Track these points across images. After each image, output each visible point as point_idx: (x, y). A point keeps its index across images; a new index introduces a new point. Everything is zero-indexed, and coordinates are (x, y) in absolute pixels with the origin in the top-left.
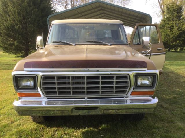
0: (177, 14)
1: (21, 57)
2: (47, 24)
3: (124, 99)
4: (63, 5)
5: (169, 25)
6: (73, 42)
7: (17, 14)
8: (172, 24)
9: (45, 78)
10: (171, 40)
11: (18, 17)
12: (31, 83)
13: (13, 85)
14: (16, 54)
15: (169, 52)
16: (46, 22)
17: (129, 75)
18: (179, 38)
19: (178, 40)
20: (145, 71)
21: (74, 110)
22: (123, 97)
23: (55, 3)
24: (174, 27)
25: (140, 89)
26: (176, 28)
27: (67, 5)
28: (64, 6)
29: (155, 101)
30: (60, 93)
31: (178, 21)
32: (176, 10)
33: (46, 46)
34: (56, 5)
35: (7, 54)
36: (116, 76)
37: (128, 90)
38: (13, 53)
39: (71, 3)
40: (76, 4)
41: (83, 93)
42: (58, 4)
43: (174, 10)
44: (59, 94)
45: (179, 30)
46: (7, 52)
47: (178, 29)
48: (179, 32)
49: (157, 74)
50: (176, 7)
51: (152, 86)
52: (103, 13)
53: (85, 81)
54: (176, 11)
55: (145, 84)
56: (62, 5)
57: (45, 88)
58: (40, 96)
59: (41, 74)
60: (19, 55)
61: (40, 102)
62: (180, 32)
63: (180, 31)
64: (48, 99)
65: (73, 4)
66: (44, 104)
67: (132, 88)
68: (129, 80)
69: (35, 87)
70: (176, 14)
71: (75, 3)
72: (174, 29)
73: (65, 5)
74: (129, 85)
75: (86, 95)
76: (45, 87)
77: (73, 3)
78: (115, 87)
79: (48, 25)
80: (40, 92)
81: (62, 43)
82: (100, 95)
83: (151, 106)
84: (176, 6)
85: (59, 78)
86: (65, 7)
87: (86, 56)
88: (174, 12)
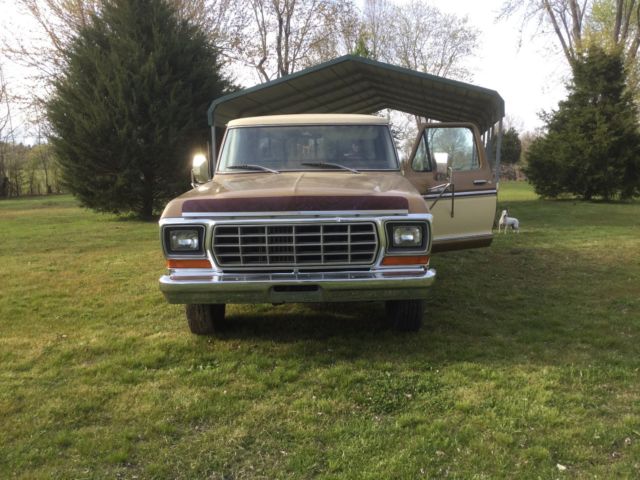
0: (605, 83)
1: (132, 218)
2: (210, 123)
3: (370, 271)
4: (253, 62)
5: (581, 120)
6: (275, 168)
7: (120, 94)
8: (590, 115)
9: (220, 230)
10: (588, 165)
11: (124, 103)
12: (193, 242)
13: (161, 247)
14: (115, 212)
15: (585, 203)
16: (206, 117)
17: (375, 224)
18: (613, 159)
19: (611, 164)
20: (405, 215)
21: (273, 292)
22: (368, 269)
23: (227, 56)
24: (598, 123)
25: (397, 253)
26: (604, 128)
27: (265, 59)
28: (257, 63)
29: (431, 273)
30: (247, 260)
31: (613, 105)
32: (604, 70)
33: (215, 177)
34: (230, 61)
35: (90, 212)
36: (352, 226)
37: (375, 253)
38: (107, 209)
39: (279, 54)
40: (295, 56)
41: (291, 259)
42: (236, 58)
43: (594, 70)
44: (244, 262)
45: (613, 132)
46: (91, 205)
47: (610, 129)
48: (613, 139)
49: (428, 222)
50: (603, 63)
51: (422, 246)
52: (370, 88)
53: (293, 235)
54: (604, 73)
55: (408, 241)
56: (249, 60)
57: (219, 250)
58: (210, 266)
59: (211, 223)
60: (124, 214)
61: (210, 278)
62: (617, 138)
63: (616, 134)
64: (225, 272)
65: (283, 56)
66: (215, 280)
67: (383, 249)
68: (375, 233)
69: (200, 249)
70: (602, 83)
71: (291, 55)
72: (597, 131)
73: (258, 60)
74: (376, 243)
75: (295, 264)
76: (220, 248)
77: (283, 53)
78: (349, 248)
79: (210, 127)
80: (210, 258)
81: (251, 168)
82: (322, 264)
83: (421, 284)
84: (601, 60)
85: (246, 230)
86: (260, 68)
87: (296, 190)
88: (597, 76)
